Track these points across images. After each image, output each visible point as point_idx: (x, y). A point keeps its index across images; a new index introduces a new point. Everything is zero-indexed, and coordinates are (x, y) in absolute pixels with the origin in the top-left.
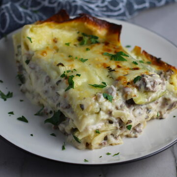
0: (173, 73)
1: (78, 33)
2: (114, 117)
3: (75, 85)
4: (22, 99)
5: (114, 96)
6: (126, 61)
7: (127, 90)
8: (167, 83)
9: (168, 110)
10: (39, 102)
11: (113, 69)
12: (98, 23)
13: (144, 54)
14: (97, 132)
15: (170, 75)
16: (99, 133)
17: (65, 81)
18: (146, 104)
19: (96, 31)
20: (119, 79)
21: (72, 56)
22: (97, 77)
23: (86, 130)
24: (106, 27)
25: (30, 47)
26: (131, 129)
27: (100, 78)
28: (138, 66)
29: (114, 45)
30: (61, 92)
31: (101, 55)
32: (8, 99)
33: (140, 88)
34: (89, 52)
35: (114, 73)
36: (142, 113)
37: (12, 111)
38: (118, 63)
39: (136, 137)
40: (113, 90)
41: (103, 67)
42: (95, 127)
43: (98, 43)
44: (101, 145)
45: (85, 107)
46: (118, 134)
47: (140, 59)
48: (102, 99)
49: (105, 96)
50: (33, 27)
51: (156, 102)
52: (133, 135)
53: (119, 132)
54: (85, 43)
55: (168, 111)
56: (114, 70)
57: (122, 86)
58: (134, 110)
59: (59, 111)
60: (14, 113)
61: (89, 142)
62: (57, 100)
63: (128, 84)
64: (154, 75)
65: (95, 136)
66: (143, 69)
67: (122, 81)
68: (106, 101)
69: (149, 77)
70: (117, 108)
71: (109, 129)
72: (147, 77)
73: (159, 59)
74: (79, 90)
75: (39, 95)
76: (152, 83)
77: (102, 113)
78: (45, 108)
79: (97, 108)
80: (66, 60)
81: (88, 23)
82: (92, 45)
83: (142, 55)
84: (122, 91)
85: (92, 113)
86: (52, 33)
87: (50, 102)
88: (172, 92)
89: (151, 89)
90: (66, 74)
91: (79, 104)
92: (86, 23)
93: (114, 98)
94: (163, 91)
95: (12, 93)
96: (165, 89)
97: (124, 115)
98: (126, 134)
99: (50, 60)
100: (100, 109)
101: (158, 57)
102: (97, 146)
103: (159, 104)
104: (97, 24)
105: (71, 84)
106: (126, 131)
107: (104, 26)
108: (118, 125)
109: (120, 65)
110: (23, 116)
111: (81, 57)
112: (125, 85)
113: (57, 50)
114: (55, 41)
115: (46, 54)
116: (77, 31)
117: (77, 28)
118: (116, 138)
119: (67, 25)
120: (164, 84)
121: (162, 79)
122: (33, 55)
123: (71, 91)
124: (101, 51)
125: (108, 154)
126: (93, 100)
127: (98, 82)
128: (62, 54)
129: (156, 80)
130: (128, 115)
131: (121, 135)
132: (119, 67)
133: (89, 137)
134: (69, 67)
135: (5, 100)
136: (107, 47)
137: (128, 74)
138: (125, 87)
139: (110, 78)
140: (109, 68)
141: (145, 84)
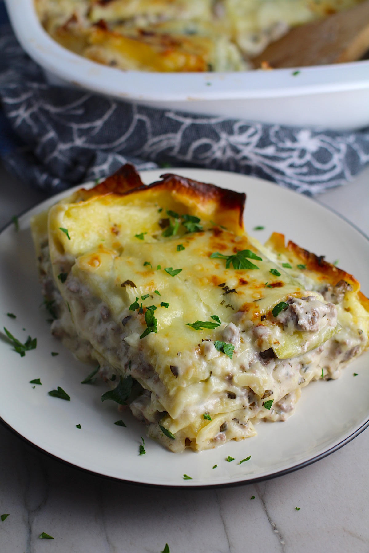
0: (349, 288)
1: (160, 211)
2: (237, 385)
3: (159, 326)
4: (55, 351)
5: (237, 343)
6: (257, 268)
7: (261, 331)
8: (338, 309)
9: (342, 362)
10: (89, 357)
11: (231, 288)
12: (198, 190)
13: (290, 249)
14: (207, 417)
15: (344, 293)
16: (210, 419)
17: (139, 316)
18: (299, 355)
19: (195, 207)
20: (244, 309)
21: (149, 264)
22: (202, 305)
23: (185, 415)
24: (214, 197)
25: (66, 248)
26: (272, 407)
27: (207, 307)
28: (280, 279)
29: (232, 235)
30: (133, 339)
31: (207, 258)
32: (27, 353)
33: (287, 326)
34: (182, 252)
35: (233, 296)
36: (291, 373)
37: (37, 378)
38: (241, 273)
39: (281, 421)
40: (233, 333)
41: (212, 284)
42: (202, 409)
43: (199, 231)
44: (214, 441)
45: (181, 372)
46: (247, 417)
47: (285, 259)
48: (214, 353)
49: (219, 346)
50: (70, 209)
51: (318, 349)
52: (276, 417)
53: (249, 414)
54: (175, 232)
55: (342, 365)
56: (233, 291)
57: (252, 323)
58: (276, 368)
59: (130, 376)
60: (41, 382)
61: (191, 437)
62: (125, 354)
63: (262, 320)
64: (312, 299)
65: (203, 426)
66: (289, 284)
67: (251, 314)
68: (220, 356)
69: (303, 303)
70: (243, 368)
71: (227, 411)
72: (299, 304)
73: (322, 257)
74: (167, 335)
75: (88, 343)
76: (310, 316)
77: (213, 380)
78: (102, 369)
79: (204, 373)
80: (138, 273)
81: (178, 191)
82: (189, 236)
83: (287, 249)
84: (251, 332)
85: (195, 381)
86: (109, 215)
87: (110, 358)
88: (349, 326)
89: (308, 327)
90: (139, 302)
91: (169, 365)
92: (174, 192)
93: (236, 349)
94: (332, 328)
95: (35, 340)
96: (335, 324)
97: (257, 381)
98: (262, 416)
99: (107, 274)
100: (211, 373)
101: (319, 254)
102: (207, 444)
103: (325, 353)
104: (197, 192)
105: (151, 325)
106: (261, 411)
107: (210, 197)
108: (246, 400)
109: (246, 279)
110: (59, 388)
111: (169, 265)
112: (258, 321)
113: (120, 250)
114: (115, 231)
115: (99, 262)
116: (158, 208)
117: (157, 203)
118: (243, 426)
119: (137, 197)
120: (332, 314)
121: (329, 305)
122: (74, 263)
123: (153, 338)
124: (207, 249)
125: (230, 459)
126: (196, 355)
127: (204, 316)
128: (131, 259)
129: (317, 309)
130: (265, 381)
131: (253, 420)
132: (243, 283)
133: (190, 427)
134: (145, 287)
135: (23, 354)
136: (217, 240)
137: (262, 298)
138: (257, 326)
139: (227, 306)
140: (225, 286)
141: (295, 317)
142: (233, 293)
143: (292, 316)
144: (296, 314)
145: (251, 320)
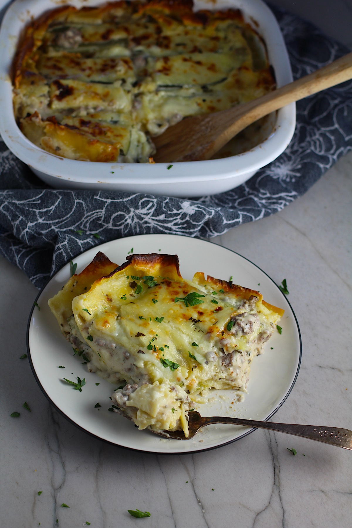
0: (257, 299)
1: (128, 278)
6: (204, 302)
7: (225, 342)
9: (264, 343)
11: (196, 319)
13: (211, 282)
20: (210, 331)
21: (142, 317)
27: (188, 336)
28: (219, 305)
29: (177, 283)
31: (172, 302)
33: (238, 335)
34: (158, 304)
35: (200, 324)
38: (196, 307)
41: (185, 320)
43: (157, 285)
54: (143, 290)
56: (199, 321)
57: (218, 339)
63: (223, 335)
64: (245, 315)
66: (225, 307)
67: (215, 333)
72: (240, 320)
73: (231, 282)
76: (249, 325)
80: (140, 326)
83: (207, 281)
89: (249, 331)
90: (152, 344)
94: (259, 327)
95: (84, 380)
96: (260, 325)
101: (228, 280)
109: (201, 311)
111: (155, 316)
114: (109, 299)
115: (108, 323)
116: (126, 276)
120: (257, 320)
121: (255, 315)
124: (169, 296)
132: (201, 314)
136: (171, 289)
137: (217, 321)
138: (222, 340)
139: (199, 331)
140: (192, 319)
141: (241, 328)
142: (199, 322)
143: (239, 328)
144: (241, 326)
145: (217, 337)
